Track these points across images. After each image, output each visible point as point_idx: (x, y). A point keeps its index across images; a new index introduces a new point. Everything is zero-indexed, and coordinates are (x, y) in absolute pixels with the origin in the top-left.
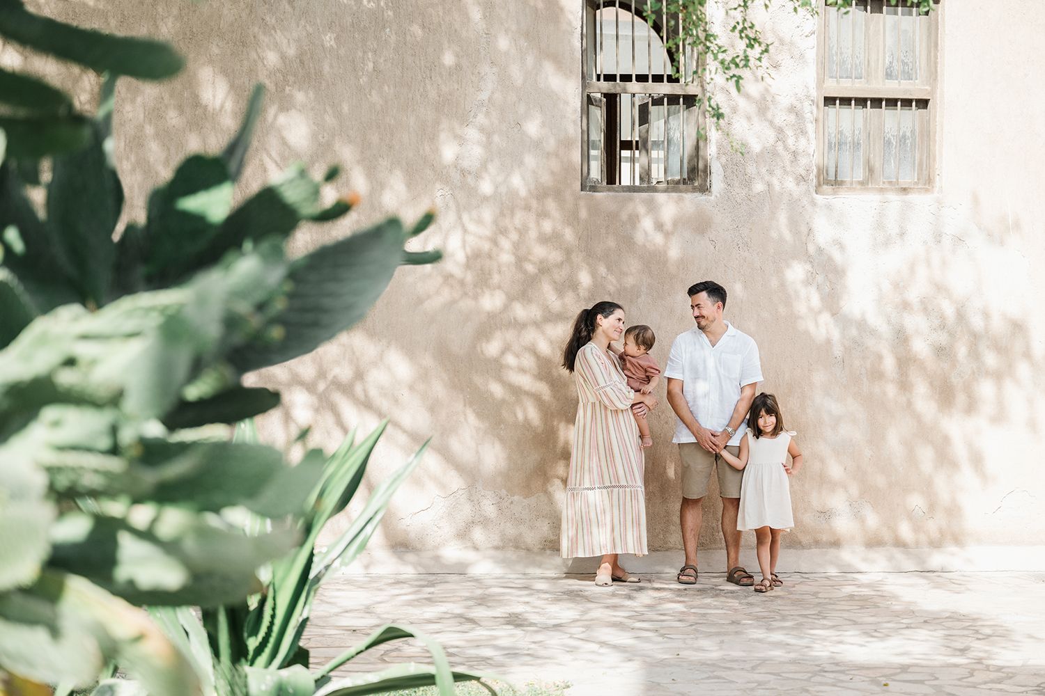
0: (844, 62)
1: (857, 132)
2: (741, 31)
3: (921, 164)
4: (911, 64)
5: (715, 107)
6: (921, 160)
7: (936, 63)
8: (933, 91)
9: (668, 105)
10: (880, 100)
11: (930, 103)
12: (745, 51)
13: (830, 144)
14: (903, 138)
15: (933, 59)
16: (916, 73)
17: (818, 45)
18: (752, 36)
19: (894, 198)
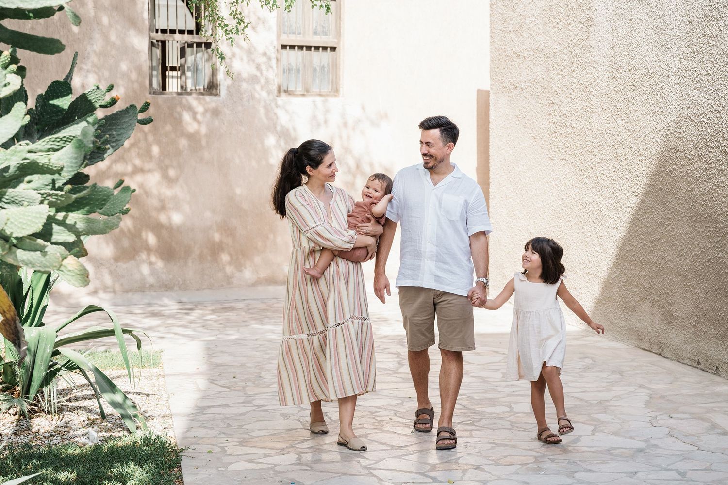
0: (291, 26)
1: (298, 64)
2: (235, 15)
3: (332, 82)
4: (327, 28)
5: (220, 53)
6: (333, 79)
7: (340, 27)
8: (338, 42)
9: (196, 47)
10: (311, 47)
11: (337, 49)
12: (237, 26)
13: (284, 69)
14: (323, 68)
15: (338, 25)
16: (330, 32)
17: (277, 16)
18: (240, 18)
19: (319, 99)
